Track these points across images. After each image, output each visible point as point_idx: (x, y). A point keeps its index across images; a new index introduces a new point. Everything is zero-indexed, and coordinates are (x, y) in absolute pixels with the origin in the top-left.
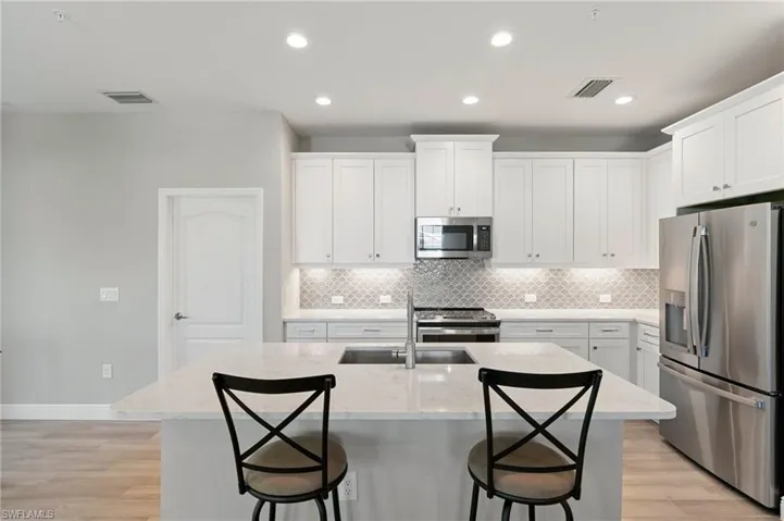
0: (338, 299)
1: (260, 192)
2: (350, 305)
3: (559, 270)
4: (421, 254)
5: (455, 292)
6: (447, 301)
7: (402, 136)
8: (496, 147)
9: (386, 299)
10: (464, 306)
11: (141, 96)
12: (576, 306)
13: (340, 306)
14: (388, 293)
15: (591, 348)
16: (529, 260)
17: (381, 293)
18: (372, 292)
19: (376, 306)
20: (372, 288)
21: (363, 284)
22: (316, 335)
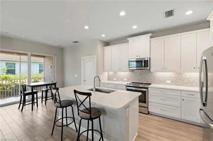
0: (115, 79)
1: (95, 56)
2: (118, 80)
3: (180, 73)
4: (130, 68)
5: (143, 79)
6: (141, 81)
9: (125, 79)
10: (146, 83)
11: (77, 42)
12: (187, 86)
14: (126, 78)
15: (182, 100)
16: (163, 70)
17: (124, 78)
18: (122, 78)
19: (123, 81)
20: (122, 77)
21: (120, 76)
22: (105, 86)
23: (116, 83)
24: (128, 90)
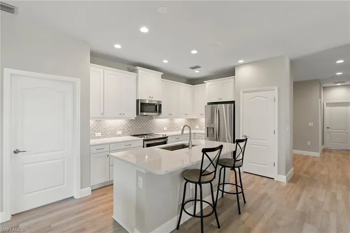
0: (98, 134)
1: (78, 81)
2: (104, 137)
4: (140, 114)
7: (132, 66)
8: (163, 77)
9: (120, 132)
13: (99, 138)
14: (120, 130)
17: (117, 130)
18: (114, 130)
19: (116, 136)
20: (114, 128)
21: (110, 127)
22: (104, 150)
23: (100, 143)
24: (148, 146)
